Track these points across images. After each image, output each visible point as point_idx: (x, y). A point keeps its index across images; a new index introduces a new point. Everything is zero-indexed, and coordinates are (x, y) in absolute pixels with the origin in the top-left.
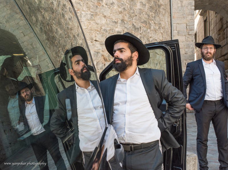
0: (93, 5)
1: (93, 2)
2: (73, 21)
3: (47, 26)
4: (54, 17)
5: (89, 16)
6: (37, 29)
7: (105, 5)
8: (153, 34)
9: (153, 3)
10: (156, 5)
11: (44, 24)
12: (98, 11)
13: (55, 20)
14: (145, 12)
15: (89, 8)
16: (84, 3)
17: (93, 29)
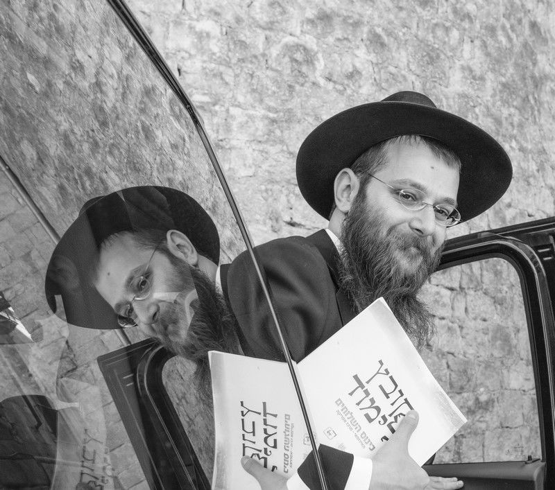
0: (275, 81)
1: (276, 71)
2: (188, 155)
3: (85, 178)
4: (112, 141)
5: (261, 126)
6: (44, 191)
7: (322, 82)
8: (518, 191)
9: (511, 70)
10: (524, 78)
11: (72, 171)
12: (294, 103)
13: (116, 152)
14: (482, 108)
15: (258, 93)
16: (237, 76)
17: (278, 178)
